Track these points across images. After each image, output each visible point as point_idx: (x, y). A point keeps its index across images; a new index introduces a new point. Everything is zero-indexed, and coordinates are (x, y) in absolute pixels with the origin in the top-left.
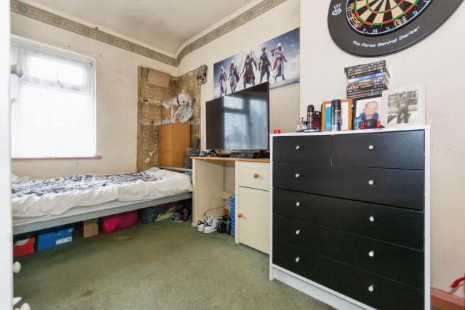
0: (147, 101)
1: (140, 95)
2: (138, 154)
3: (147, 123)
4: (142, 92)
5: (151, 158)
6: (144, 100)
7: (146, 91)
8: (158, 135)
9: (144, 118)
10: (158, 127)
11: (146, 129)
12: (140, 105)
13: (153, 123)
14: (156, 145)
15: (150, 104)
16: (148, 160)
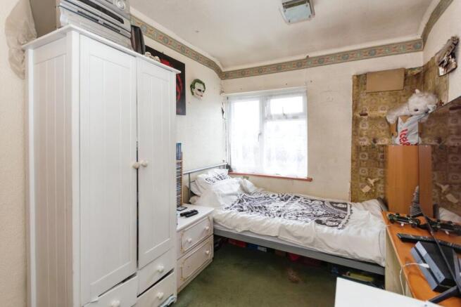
0: (366, 115)
1: (355, 109)
2: (352, 179)
3: (367, 142)
4: (360, 105)
5: (372, 187)
6: (361, 115)
7: (364, 102)
8: (383, 157)
9: (361, 136)
10: (383, 146)
11: (363, 149)
12: (356, 122)
13: (375, 141)
14: (380, 170)
15: (371, 118)
16: (366, 189)
